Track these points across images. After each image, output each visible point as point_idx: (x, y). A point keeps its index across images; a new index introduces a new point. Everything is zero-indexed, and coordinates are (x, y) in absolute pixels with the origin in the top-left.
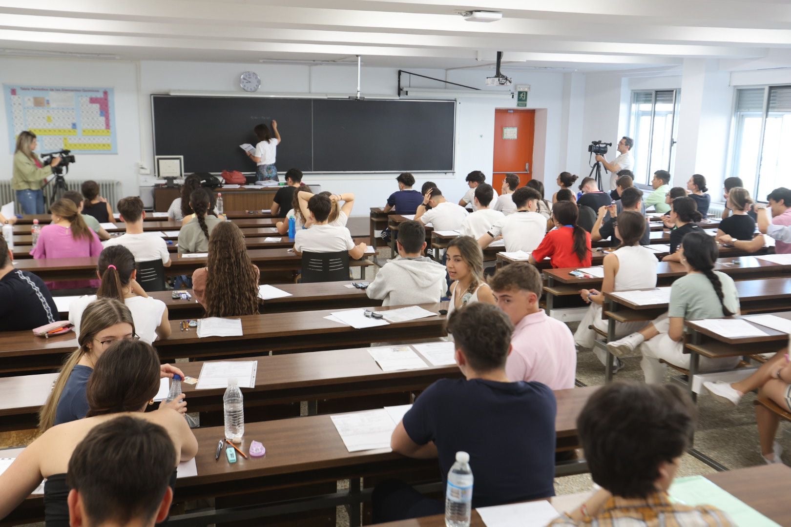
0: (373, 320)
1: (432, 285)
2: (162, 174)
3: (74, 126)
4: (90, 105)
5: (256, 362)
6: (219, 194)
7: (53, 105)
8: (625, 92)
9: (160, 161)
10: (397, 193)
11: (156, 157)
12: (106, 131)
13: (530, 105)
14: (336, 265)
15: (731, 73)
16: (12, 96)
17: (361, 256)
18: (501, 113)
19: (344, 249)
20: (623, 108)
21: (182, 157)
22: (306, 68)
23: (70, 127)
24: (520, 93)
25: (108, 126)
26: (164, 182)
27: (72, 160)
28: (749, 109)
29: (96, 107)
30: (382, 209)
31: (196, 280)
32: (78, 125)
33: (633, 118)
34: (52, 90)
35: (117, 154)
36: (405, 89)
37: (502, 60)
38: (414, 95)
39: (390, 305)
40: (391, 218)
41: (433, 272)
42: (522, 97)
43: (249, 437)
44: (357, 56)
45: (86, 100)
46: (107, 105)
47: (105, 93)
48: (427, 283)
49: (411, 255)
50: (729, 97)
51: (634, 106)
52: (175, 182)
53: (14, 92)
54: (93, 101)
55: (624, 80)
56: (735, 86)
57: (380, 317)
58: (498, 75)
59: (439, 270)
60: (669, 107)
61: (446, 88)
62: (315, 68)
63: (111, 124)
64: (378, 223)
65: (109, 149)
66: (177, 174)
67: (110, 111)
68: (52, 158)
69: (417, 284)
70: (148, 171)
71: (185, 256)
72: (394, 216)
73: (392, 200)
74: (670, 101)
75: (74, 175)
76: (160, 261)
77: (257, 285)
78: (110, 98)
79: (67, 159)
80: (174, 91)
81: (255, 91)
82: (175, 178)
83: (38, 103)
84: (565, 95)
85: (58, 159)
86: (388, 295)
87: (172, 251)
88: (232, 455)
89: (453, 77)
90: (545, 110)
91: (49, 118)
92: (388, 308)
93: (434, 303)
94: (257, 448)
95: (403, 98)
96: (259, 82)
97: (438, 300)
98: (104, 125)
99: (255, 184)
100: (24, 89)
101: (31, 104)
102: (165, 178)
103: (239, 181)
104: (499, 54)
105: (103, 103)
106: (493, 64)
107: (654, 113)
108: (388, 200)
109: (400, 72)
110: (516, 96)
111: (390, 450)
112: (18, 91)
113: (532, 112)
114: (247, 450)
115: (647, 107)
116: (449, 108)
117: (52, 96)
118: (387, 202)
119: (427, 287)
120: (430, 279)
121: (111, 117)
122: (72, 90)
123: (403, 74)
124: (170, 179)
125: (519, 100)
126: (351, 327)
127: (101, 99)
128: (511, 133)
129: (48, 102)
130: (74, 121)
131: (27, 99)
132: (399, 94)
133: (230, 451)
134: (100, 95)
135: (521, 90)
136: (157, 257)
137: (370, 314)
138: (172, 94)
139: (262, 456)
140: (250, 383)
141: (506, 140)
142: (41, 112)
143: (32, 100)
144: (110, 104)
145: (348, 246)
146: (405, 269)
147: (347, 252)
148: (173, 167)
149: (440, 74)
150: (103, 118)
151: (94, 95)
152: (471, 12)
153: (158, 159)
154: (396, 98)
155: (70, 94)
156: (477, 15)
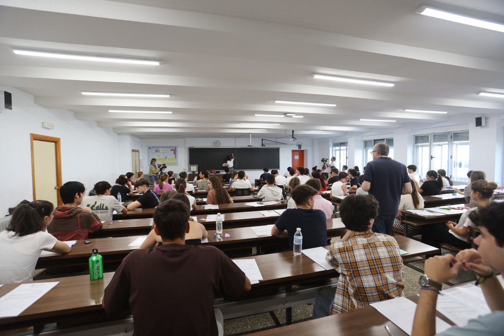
0: (260, 204)
1: (278, 195)
3: (166, 157)
5: (224, 215)
7: (160, 152)
8: (331, 144)
9: (191, 167)
10: (263, 174)
11: (190, 165)
12: (175, 159)
13: (302, 149)
14: (245, 192)
15: (362, 136)
17: (254, 190)
18: (293, 151)
19: (249, 187)
20: (331, 148)
21: (197, 165)
22: (233, 139)
24: (299, 145)
25: (176, 157)
26: (192, 173)
27: (166, 167)
28: (369, 147)
29: (173, 152)
30: (259, 180)
32: (167, 157)
33: (334, 152)
34: (160, 147)
35: (178, 166)
36: (264, 145)
37: (294, 133)
38: (267, 146)
39: (265, 201)
41: (278, 190)
42: (300, 146)
43: (224, 233)
44: (250, 133)
45: (170, 150)
46: (176, 151)
47: (175, 148)
48: (276, 194)
49: (271, 185)
50: (362, 144)
51: (334, 148)
52: (195, 173)
53: (150, 148)
54: (172, 150)
55: (330, 141)
56: (364, 140)
57: (262, 204)
58: (293, 137)
59: (280, 190)
60: (345, 147)
61: (276, 144)
62: (237, 139)
63: (177, 157)
64: (257, 184)
65: (175, 164)
66: (196, 170)
67: (177, 153)
68: (160, 166)
69: (273, 194)
72: (263, 181)
73: (262, 176)
74: (345, 146)
75: (166, 171)
76: (192, 191)
79: (165, 167)
81: (219, 146)
82: (195, 172)
83: (157, 151)
84: (313, 145)
85: (162, 166)
86: (264, 198)
87: (196, 190)
88: (219, 237)
89: (279, 140)
90: (307, 150)
91: (159, 155)
92: (264, 202)
93: (279, 200)
94: (227, 235)
95: (264, 147)
96: (220, 143)
97: (280, 199)
99: (219, 173)
100: (153, 147)
101: (154, 151)
102: (192, 172)
103: (214, 172)
104: (293, 131)
105: (175, 151)
106: (291, 136)
107: (340, 150)
108: (261, 176)
109: (262, 140)
110: (298, 146)
113: (303, 151)
114: (224, 236)
115: (338, 148)
116: (277, 150)
117: (160, 149)
118: (260, 177)
120: (277, 193)
121: (177, 155)
122: (166, 147)
123: (263, 140)
124: (194, 172)
125: (299, 147)
126: (253, 207)
128: (297, 157)
131: (154, 150)
132: (262, 146)
133: (219, 236)
134: (174, 148)
135: (299, 144)
136: (191, 190)
137: (259, 203)
138: (195, 147)
139: (229, 238)
140: (224, 220)
141: (295, 159)
142: (157, 154)
143: (155, 150)
145: (250, 187)
146: (269, 189)
147: (249, 189)
148: (194, 168)
149: (274, 140)
150: (175, 155)
151: (172, 148)
152: (286, 114)
153: (190, 166)
154: (262, 147)
155: (166, 148)
156: (288, 114)
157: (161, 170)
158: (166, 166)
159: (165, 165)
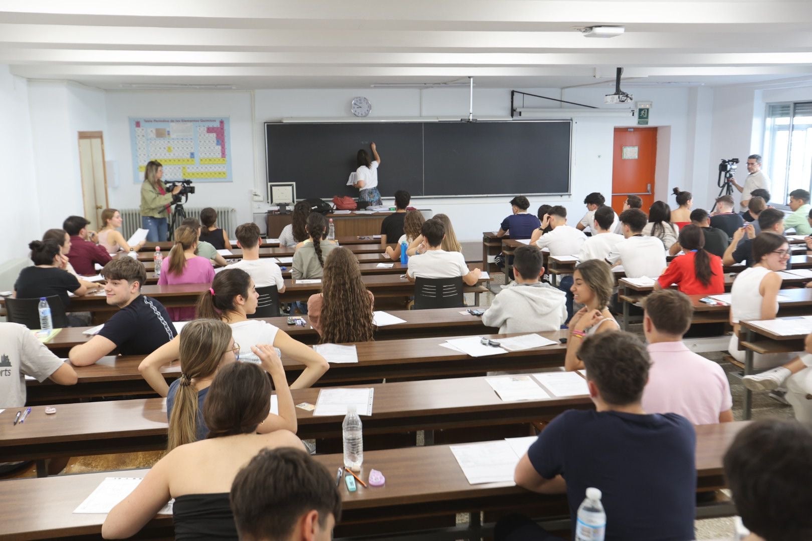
0: (490, 348)
1: (551, 312)
2: (275, 201)
3: (192, 155)
4: (207, 135)
5: (372, 389)
6: (331, 220)
7: (173, 135)
8: (759, 104)
9: (273, 188)
10: (511, 216)
11: (269, 184)
12: (221, 160)
13: (652, 123)
14: (450, 291)
16: (137, 128)
17: (475, 283)
18: (620, 132)
19: (458, 274)
20: (756, 122)
21: (294, 183)
22: (416, 91)
23: (189, 156)
24: (641, 110)
25: (223, 154)
26: (277, 208)
27: (192, 190)
29: (213, 136)
30: (496, 234)
31: (311, 306)
32: (195, 156)
33: (768, 134)
34: (172, 121)
35: (232, 182)
36: (518, 110)
37: (622, 76)
38: (528, 116)
39: (507, 332)
40: (505, 242)
41: (552, 298)
42: (643, 114)
43: (368, 466)
44: (470, 77)
45: (203, 129)
46: (223, 135)
47: (222, 122)
48: (545, 309)
49: (528, 281)
51: (769, 121)
52: (288, 208)
53: (138, 124)
54: (210, 130)
55: (758, 94)
57: (498, 345)
58: (618, 92)
59: (558, 297)
61: (561, 107)
62: (425, 92)
63: (227, 152)
64: (491, 247)
65: (224, 177)
66: (290, 200)
67: (226, 139)
68: (174, 185)
69: (535, 311)
70: (261, 198)
71: (298, 282)
72: (508, 241)
73: (506, 224)
75: (193, 204)
76: (275, 287)
77: (371, 311)
78: (226, 127)
79: (188, 189)
80: (287, 118)
81: (365, 116)
82: (287, 205)
83: (160, 134)
84: (691, 112)
85: (179, 187)
86: (504, 322)
88: (351, 483)
89: (569, 95)
90: (668, 128)
91: (169, 148)
92: (505, 336)
93: (553, 332)
94: (376, 477)
95: (517, 119)
96: (370, 107)
97: (557, 328)
98: (221, 154)
99: (366, 210)
100: (146, 121)
101: (153, 135)
102: (278, 205)
103: (349, 206)
104: (619, 71)
105: (219, 132)
106: (612, 81)
107: (791, 128)
108: (502, 224)
109: (513, 93)
110: (636, 114)
111: (513, 484)
112: (142, 124)
113: (655, 130)
114: (367, 479)
115: (785, 121)
116: (563, 129)
117: (172, 127)
118: (500, 226)
119: (546, 314)
120: (548, 306)
121: (226, 146)
122: (191, 121)
123: (516, 94)
124: (283, 206)
125: (640, 117)
126: (468, 356)
127: (218, 128)
128: (631, 153)
129: (169, 133)
130: (192, 151)
131: (150, 130)
132: (512, 115)
133: (350, 479)
134: (217, 125)
135: (642, 107)
136: (272, 284)
137: (487, 342)
138: (285, 121)
139: (381, 486)
140: (368, 412)
141: (625, 160)
142: (161, 142)
143: (154, 131)
144: (226, 134)
145: (461, 272)
146: (523, 295)
147: (460, 278)
148: (285, 194)
149: (555, 93)
150: (220, 147)
151: (211, 125)
152: (591, 28)
153: (271, 186)
154: (509, 119)
155: (189, 124)
156: (597, 30)
157: (177, 199)
158: (191, 185)
159: (189, 182)
